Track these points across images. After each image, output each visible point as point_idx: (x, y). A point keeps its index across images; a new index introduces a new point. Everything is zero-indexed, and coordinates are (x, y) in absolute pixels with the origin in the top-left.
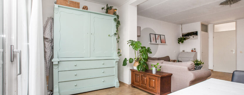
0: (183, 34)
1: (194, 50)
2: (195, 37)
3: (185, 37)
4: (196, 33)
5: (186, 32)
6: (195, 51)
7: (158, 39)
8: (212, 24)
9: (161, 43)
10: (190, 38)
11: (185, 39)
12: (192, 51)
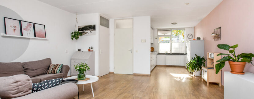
0: (80, 27)
1: (92, 49)
2: (93, 32)
3: (81, 32)
4: (93, 27)
5: (83, 24)
6: (92, 51)
7: (26, 29)
8: (113, 18)
9: (35, 36)
10: (87, 33)
11: (81, 34)
12: (89, 50)
